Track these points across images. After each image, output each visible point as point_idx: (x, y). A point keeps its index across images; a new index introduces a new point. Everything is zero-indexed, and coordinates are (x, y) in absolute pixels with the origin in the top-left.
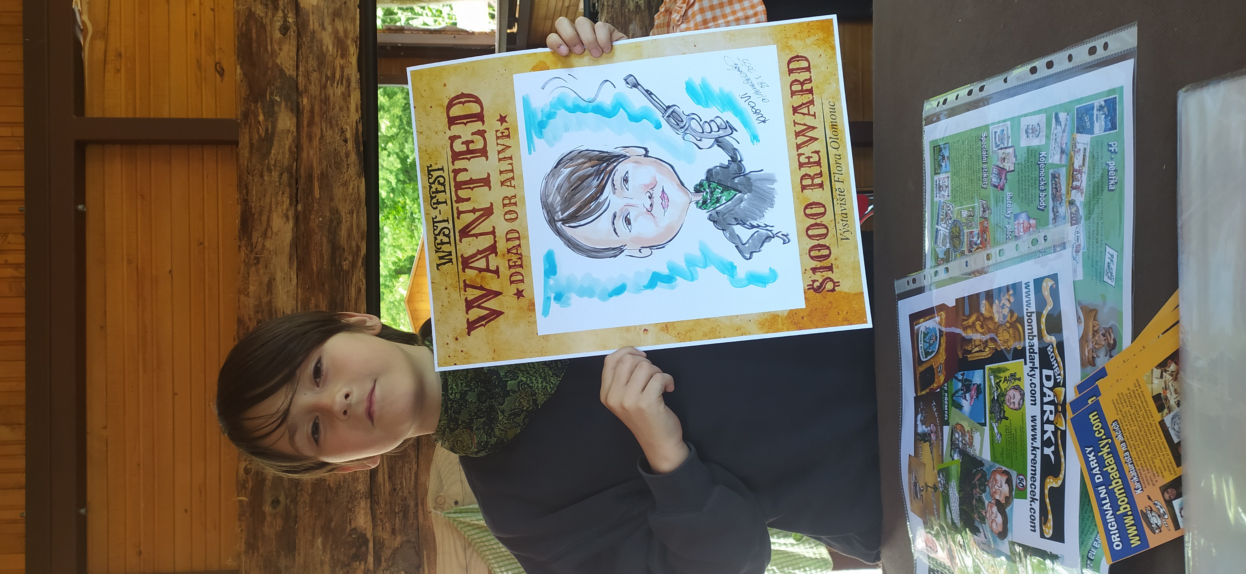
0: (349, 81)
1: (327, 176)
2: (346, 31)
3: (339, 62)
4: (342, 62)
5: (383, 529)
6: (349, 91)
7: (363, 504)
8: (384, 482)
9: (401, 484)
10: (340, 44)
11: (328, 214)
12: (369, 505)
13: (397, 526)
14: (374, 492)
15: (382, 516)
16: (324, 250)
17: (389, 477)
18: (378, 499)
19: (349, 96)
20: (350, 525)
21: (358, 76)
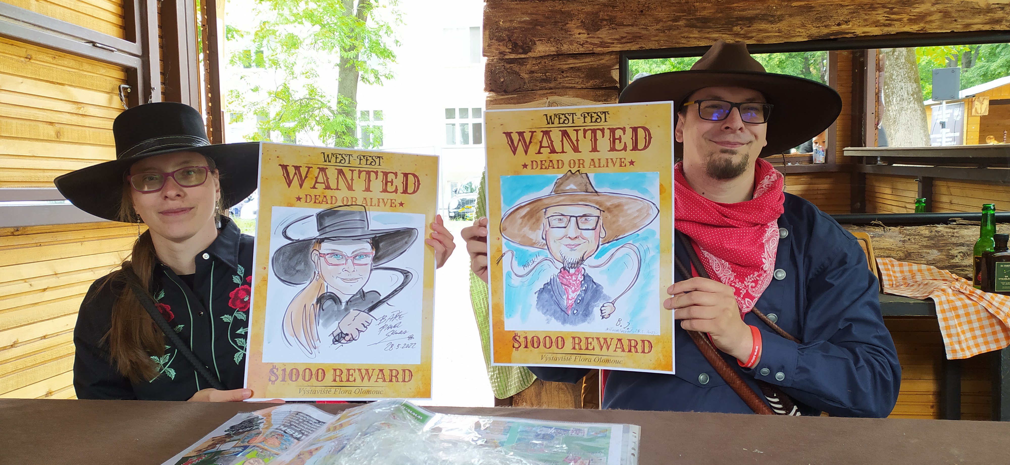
0: (889, 25)
1: (810, 11)
2: (931, 21)
3: (905, 17)
4: (905, 19)
5: (534, 64)
6: (881, 26)
7: (553, 49)
8: (568, 64)
9: (567, 77)
10: (921, 17)
11: (778, 13)
12: (552, 54)
13: (536, 75)
14: (560, 57)
15: (543, 63)
16: (749, 12)
17: (572, 68)
18: (555, 60)
19: (876, 26)
20: (538, 40)
21: (893, 33)
